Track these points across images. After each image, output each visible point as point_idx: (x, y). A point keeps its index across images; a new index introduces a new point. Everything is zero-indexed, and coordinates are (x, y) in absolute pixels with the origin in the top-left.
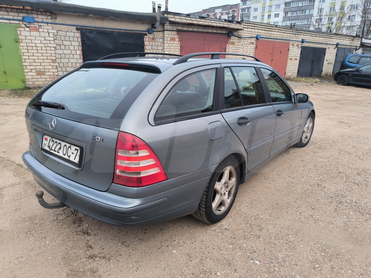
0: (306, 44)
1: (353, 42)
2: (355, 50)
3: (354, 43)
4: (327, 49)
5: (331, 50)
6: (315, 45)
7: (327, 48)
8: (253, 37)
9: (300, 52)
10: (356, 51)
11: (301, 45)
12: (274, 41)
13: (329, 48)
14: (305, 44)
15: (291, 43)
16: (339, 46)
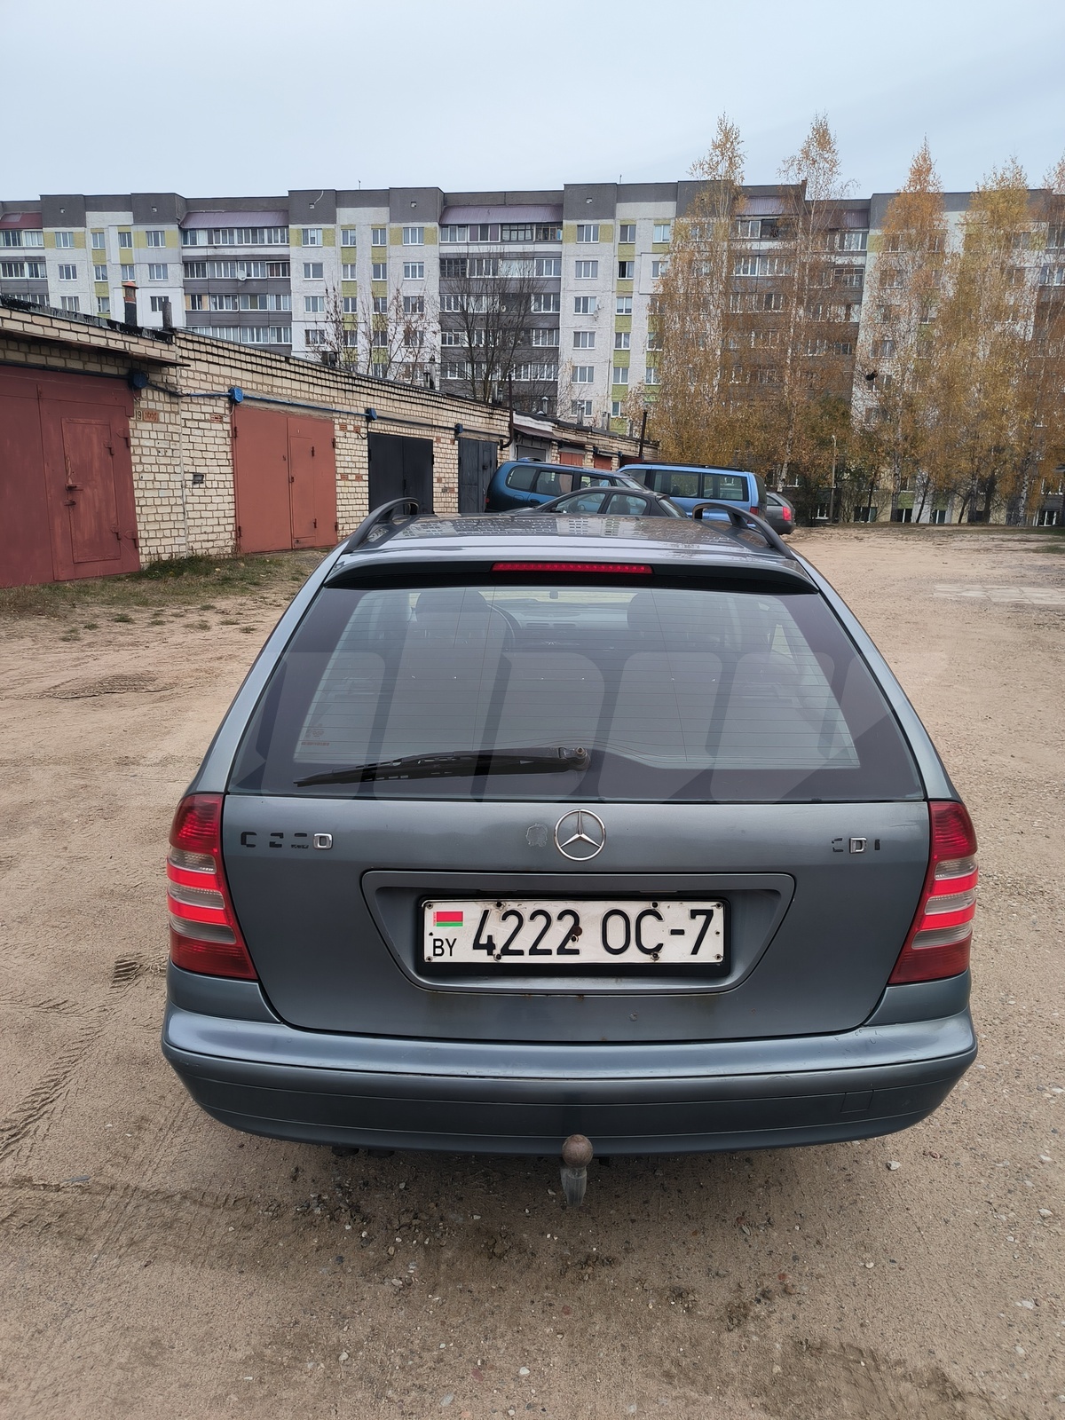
0: (380, 427)
1: (492, 421)
2: (499, 447)
3: (495, 427)
4: (435, 444)
5: (445, 446)
6: (404, 430)
7: (435, 439)
8: (220, 396)
9: (366, 454)
10: (501, 449)
11: (367, 428)
12: (286, 412)
13: (438, 440)
14: (377, 427)
15: (336, 421)
16: (463, 435)
